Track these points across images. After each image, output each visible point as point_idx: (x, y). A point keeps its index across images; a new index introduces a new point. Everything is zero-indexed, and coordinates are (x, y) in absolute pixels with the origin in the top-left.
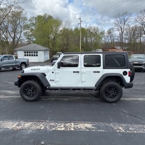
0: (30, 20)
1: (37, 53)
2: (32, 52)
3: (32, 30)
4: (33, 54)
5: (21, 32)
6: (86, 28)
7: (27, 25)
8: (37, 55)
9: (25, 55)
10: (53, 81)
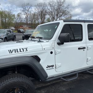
10: (52, 68)
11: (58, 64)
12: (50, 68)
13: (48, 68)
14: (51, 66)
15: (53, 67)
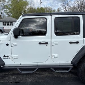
0: (8, 2)
1: (12, 23)
2: (9, 23)
3: (9, 9)
4: (10, 24)
5: (2, 10)
6: (44, 8)
7: (6, 5)
8: (12, 25)
9: (4, 25)
10: (8, 58)
11: (14, 55)
12: (7, 58)
13: (5, 58)
14: (7, 56)
15: (10, 58)
